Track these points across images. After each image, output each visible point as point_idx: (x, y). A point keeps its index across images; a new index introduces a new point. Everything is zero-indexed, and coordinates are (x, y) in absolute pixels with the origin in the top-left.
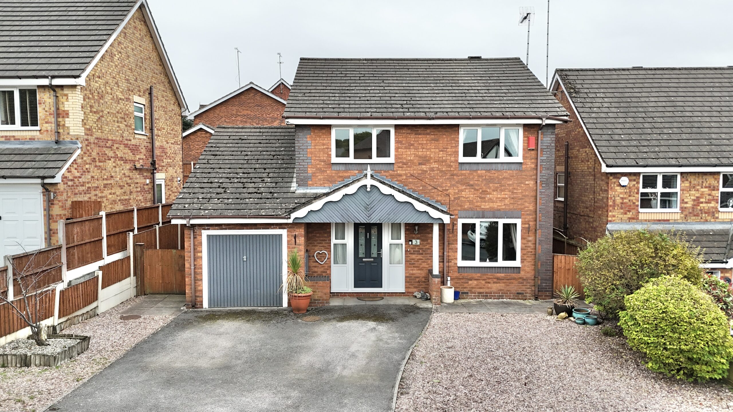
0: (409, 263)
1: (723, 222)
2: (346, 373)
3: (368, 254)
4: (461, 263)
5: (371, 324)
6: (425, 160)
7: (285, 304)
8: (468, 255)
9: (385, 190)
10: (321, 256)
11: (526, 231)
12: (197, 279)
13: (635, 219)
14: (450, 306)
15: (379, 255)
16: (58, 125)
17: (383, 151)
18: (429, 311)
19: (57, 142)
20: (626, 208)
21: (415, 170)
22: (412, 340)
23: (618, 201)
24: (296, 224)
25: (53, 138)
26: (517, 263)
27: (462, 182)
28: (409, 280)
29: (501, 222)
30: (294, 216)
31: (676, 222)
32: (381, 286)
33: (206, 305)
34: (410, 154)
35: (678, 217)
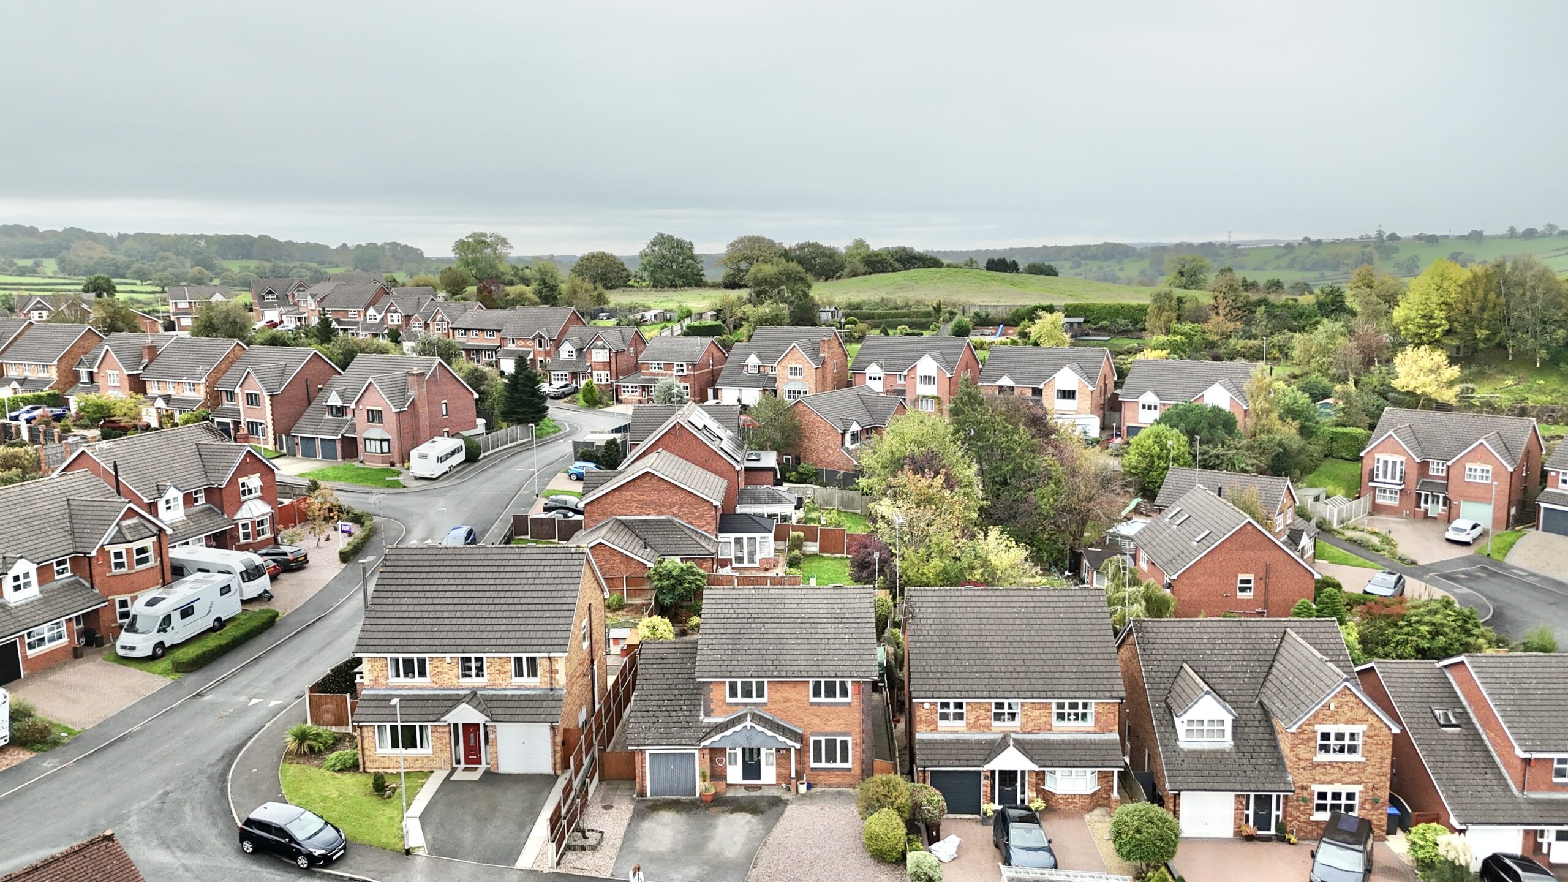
0: (778, 765)
1: (995, 733)
2: (730, 855)
3: (751, 759)
4: (813, 765)
5: (749, 816)
6: (787, 700)
7: (698, 795)
8: (818, 759)
9: (759, 728)
10: (721, 761)
11: (855, 745)
12: (643, 780)
13: (935, 730)
14: (804, 795)
15: (759, 761)
16: (552, 678)
17: (760, 694)
18: (786, 803)
19: (552, 690)
20: (931, 723)
21: (782, 706)
22: (768, 830)
23: (924, 718)
24: (704, 748)
25: (549, 686)
26: (848, 765)
27: (811, 714)
28: (779, 776)
29: (839, 739)
30: (702, 744)
31: (963, 733)
32: (759, 778)
33: (648, 794)
34: (778, 696)
35: (964, 729)
